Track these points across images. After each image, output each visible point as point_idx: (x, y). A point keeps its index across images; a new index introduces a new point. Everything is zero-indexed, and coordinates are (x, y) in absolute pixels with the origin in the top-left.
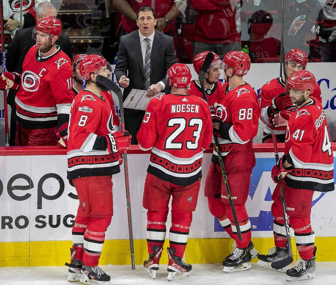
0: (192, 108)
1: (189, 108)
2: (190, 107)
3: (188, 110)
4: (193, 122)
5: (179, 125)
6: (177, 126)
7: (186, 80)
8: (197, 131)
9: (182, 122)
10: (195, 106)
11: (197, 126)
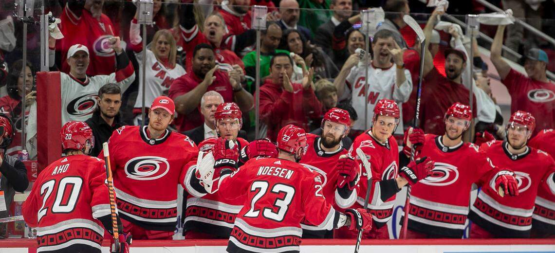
0: (282, 172)
1: (278, 172)
2: (280, 171)
3: (276, 173)
4: (277, 188)
5: (260, 189)
6: (258, 190)
7: (288, 139)
8: (283, 200)
9: (264, 186)
10: (288, 171)
11: (285, 194)
